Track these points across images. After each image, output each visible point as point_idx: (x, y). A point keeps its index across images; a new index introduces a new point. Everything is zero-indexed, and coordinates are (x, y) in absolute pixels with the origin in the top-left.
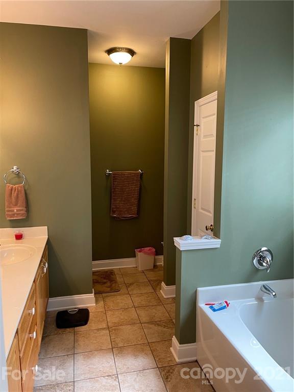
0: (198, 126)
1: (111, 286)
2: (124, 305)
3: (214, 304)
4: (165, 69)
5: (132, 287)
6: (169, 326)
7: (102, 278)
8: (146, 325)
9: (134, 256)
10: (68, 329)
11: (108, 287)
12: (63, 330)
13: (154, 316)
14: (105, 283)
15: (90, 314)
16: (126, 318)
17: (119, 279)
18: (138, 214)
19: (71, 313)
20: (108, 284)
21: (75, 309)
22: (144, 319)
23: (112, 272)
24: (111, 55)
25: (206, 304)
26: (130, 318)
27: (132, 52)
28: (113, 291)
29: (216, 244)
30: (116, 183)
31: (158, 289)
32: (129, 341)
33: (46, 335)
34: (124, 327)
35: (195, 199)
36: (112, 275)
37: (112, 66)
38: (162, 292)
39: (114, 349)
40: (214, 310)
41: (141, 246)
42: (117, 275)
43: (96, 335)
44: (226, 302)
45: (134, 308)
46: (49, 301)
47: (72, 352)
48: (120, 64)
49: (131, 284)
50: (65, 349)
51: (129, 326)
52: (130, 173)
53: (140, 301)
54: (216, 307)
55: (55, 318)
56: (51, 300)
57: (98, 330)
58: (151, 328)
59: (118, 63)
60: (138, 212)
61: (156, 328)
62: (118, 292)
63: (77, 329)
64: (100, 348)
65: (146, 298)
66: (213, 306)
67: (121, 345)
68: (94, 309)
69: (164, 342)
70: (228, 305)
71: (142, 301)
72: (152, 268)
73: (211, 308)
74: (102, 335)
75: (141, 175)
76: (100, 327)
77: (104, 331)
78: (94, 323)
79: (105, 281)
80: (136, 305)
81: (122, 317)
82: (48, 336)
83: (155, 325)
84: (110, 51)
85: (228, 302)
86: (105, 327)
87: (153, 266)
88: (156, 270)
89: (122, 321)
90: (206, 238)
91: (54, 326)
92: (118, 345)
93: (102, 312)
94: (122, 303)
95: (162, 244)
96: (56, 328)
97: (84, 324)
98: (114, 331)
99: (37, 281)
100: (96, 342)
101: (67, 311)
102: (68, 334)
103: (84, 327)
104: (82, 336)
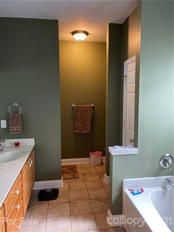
0: (126, 77)
1: (74, 175)
2: (81, 188)
3: (134, 190)
4: (106, 43)
5: (87, 176)
6: (107, 202)
7: (69, 169)
8: (93, 200)
9: (89, 157)
10: (45, 202)
11: (72, 176)
12: (42, 202)
13: (99, 195)
14: (70, 173)
15: (59, 192)
16: (81, 196)
17: (79, 171)
18: (91, 131)
19: (48, 191)
20: (72, 174)
21: (51, 189)
22: (92, 197)
23: (75, 166)
24: (74, 35)
25: (129, 190)
26: (83, 196)
27: (87, 33)
28: (75, 178)
29: (135, 152)
30: (78, 112)
31: (102, 177)
32: (81, 211)
33: (32, 205)
34: (79, 202)
35: (124, 122)
36: (75, 168)
37: (75, 42)
38: (105, 180)
39: (71, 216)
40: (134, 194)
41: (93, 151)
42: (78, 169)
43: (61, 206)
44: (142, 189)
45: (86, 190)
46: (35, 183)
47: (45, 216)
48: (80, 40)
49: (86, 174)
50: (41, 214)
51: (82, 201)
52: (87, 106)
53: (90, 184)
54: (135, 192)
55: (38, 194)
56: (36, 183)
57: (63, 203)
58: (96, 203)
59: (78, 40)
60: (91, 130)
61: (99, 203)
62: (78, 179)
63: (50, 201)
64: (63, 214)
65: (94, 183)
66: (133, 191)
67: (76, 213)
68: (62, 189)
69: (103, 212)
70: (143, 191)
71: (92, 185)
72: (100, 164)
73: (132, 192)
74: (65, 207)
75: (93, 107)
76: (65, 201)
77: (67, 204)
78: (61, 198)
79: (71, 171)
80: (88, 187)
81: (78, 195)
82: (33, 205)
83: (98, 201)
84: (73, 33)
85: (143, 189)
86: (67, 201)
87: (100, 163)
88: (103, 165)
89: (78, 197)
90: (129, 148)
91: (37, 199)
92: (74, 213)
93: (67, 191)
94: (79, 186)
95: (105, 150)
96: (38, 200)
97: (55, 198)
98: (72, 204)
99: (23, 172)
100: (61, 210)
101: (45, 190)
102: (45, 205)
103: (54, 201)
104: (53, 206)
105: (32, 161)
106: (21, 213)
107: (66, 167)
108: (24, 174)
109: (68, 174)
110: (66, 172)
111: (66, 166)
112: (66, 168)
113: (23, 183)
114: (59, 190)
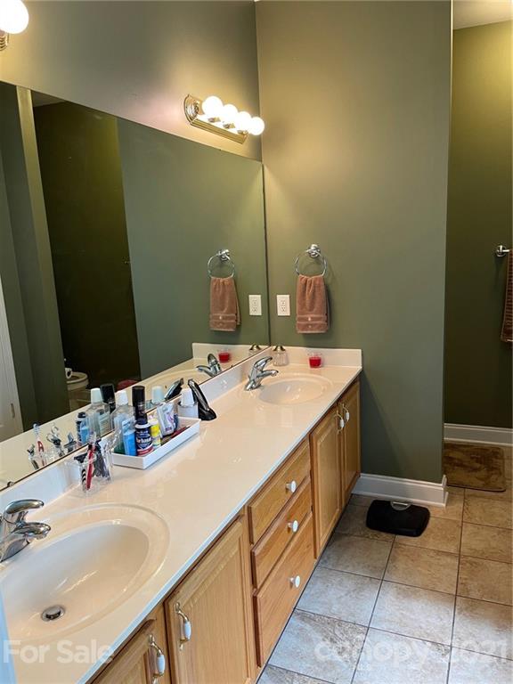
1: (488, 477)
2: (506, 523)
7: (472, 458)
10: (384, 535)
11: (481, 479)
12: (376, 532)
14: (476, 470)
15: (431, 520)
16: (502, 547)
19: (395, 507)
20: (483, 473)
21: (406, 502)
23: (498, 453)
28: (489, 488)
32: (495, 594)
33: (347, 532)
34: (492, 563)
36: (497, 458)
39: (459, 599)
42: (506, 461)
43: (432, 560)
46: (360, 477)
47: (380, 575)
50: (369, 566)
51: (503, 564)
56: (365, 477)
57: (439, 552)
62: (501, 494)
63: (399, 538)
64: (432, 586)
67: (475, 595)
68: (442, 513)
74: (443, 565)
76: (444, 549)
77: (449, 560)
78: (434, 539)
79: (478, 465)
81: (493, 544)
86: (452, 552)
89: (493, 551)
91: (362, 521)
92: (469, 594)
93: (455, 521)
94: (501, 516)
96: (365, 525)
97: (415, 534)
98: (468, 565)
99: (318, 438)
100: (427, 572)
101: (389, 502)
102: (381, 543)
103: (412, 539)
104: (405, 553)
105: (348, 414)
106: (305, 543)
107: (466, 449)
108: (320, 443)
109: (469, 472)
110: (461, 465)
111: (465, 446)
112: (463, 452)
113: (315, 468)
114: (431, 512)
